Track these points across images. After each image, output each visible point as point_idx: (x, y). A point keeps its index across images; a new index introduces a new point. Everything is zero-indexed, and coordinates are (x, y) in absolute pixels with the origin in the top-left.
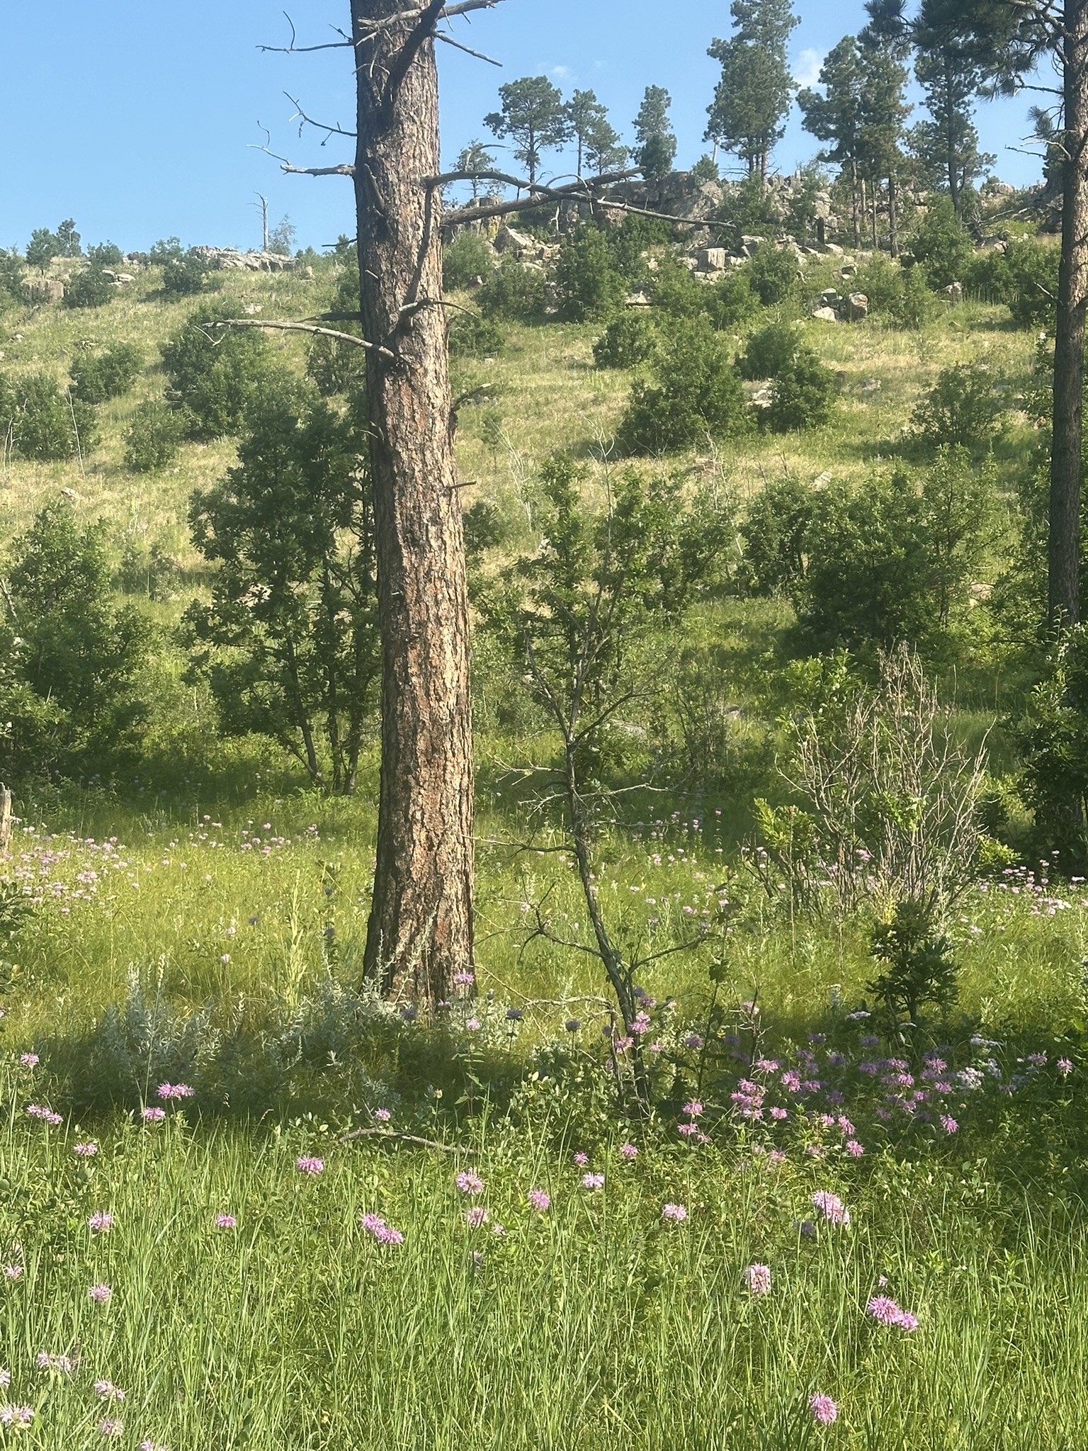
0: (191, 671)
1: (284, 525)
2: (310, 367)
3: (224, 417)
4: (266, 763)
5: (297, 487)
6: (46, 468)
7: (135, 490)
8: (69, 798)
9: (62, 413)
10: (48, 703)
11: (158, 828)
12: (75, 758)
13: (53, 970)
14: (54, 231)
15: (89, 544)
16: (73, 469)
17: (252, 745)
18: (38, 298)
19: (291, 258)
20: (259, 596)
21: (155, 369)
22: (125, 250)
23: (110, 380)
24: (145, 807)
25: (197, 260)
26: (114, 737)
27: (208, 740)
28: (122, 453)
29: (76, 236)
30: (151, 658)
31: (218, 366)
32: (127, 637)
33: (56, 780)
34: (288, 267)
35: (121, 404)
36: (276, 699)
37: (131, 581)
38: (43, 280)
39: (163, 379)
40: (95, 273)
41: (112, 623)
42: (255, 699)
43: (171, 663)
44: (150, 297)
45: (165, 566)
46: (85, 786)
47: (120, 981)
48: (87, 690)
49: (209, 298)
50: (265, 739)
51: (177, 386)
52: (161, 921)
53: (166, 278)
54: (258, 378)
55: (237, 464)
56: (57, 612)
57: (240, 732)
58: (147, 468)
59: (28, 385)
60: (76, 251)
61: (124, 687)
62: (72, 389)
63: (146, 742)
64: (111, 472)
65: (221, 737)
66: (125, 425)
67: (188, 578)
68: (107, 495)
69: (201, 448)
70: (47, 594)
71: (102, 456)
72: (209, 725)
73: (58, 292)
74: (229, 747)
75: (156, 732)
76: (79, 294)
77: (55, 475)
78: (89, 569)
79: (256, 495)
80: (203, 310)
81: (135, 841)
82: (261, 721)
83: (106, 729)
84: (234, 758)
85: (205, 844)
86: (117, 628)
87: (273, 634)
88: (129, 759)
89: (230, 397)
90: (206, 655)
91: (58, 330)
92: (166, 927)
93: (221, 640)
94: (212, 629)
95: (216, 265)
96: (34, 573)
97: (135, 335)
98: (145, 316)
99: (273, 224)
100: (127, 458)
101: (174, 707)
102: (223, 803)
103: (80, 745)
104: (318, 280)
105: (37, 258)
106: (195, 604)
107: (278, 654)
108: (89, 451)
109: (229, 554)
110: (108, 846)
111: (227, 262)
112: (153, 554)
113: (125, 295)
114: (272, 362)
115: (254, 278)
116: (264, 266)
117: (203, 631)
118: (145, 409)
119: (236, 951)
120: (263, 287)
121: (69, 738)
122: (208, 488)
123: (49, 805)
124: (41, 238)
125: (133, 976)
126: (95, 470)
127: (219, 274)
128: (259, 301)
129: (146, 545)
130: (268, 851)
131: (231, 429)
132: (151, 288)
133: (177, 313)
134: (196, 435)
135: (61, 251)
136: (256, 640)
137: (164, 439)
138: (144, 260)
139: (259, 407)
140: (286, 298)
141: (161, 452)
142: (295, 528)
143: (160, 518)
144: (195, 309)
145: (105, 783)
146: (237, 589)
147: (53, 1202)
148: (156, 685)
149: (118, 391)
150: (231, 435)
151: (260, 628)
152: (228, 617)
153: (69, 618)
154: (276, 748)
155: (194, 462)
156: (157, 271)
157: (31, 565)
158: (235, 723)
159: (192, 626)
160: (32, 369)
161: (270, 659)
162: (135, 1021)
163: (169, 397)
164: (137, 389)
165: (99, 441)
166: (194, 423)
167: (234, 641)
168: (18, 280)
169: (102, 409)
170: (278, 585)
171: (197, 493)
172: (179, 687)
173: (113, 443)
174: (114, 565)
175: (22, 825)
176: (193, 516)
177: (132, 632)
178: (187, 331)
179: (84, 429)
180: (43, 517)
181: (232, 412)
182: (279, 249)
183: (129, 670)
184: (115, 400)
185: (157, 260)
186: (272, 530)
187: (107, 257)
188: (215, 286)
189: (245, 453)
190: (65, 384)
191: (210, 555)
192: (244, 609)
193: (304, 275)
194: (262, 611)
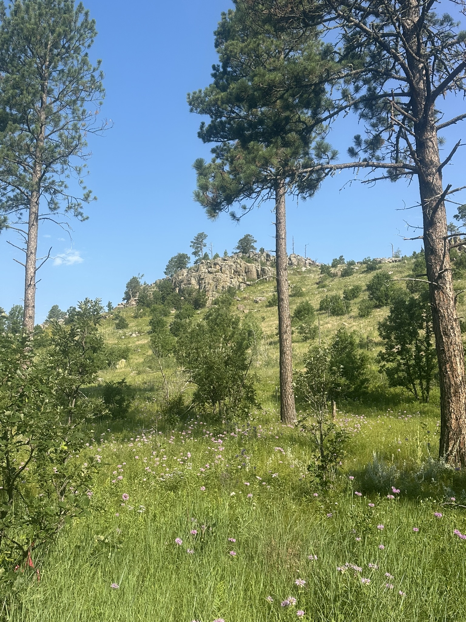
0: (381, 370)
1: (404, 330)
2: (407, 286)
3: (384, 301)
4: (403, 394)
5: (407, 319)
6: (338, 318)
7: (361, 322)
8: (350, 404)
9: (342, 303)
10: (344, 379)
11: (374, 412)
12: (351, 393)
13: (352, 451)
14: (338, 259)
15: (351, 337)
16: (346, 317)
17: (398, 389)
18: (335, 275)
19: (400, 258)
20: (398, 349)
21: (365, 290)
22: (356, 261)
23: (354, 294)
24: (370, 407)
25: (375, 262)
26: (361, 387)
27: (386, 388)
28: (358, 313)
29: (343, 259)
30: (369, 366)
31: (382, 288)
32: (362, 361)
33: (346, 399)
34: (399, 261)
35: (357, 300)
36: (405, 377)
37: (362, 345)
38: (336, 271)
39: (367, 293)
40: (349, 268)
41: (358, 357)
42: (399, 377)
43: (374, 368)
44: (363, 272)
45: (371, 341)
46: (354, 401)
47: (371, 455)
48: (353, 375)
49: (379, 271)
50: (402, 387)
51: (371, 294)
52: (379, 438)
53: (367, 267)
54: (394, 290)
55: (390, 314)
56: (344, 355)
57: (395, 386)
58: (364, 316)
59: (333, 297)
60: (344, 263)
61: (363, 374)
62: (344, 297)
63: (369, 388)
64: (355, 318)
65: (390, 387)
66: (358, 305)
67: (377, 344)
68: (354, 324)
69: (378, 310)
70: (341, 350)
71: (352, 314)
72: (386, 384)
73: (339, 273)
74: (392, 389)
75: (371, 386)
76: (345, 273)
77: (341, 319)
78: (351, 343)
79: (395, 322)
80: (377, 274)
81: (368, 416)
82: (400, 382)
83: (359, 386)
84: (393, 393)
85: (388, 417)
86: (360, 359)
87: (402, 359)
88: (365, 393)
89: (386, 296)
90: (384, 365)
91: (340, 283)
92: (380, 440)
93: (387, 361)
94: (386, 358)
95: (380, 262)
96: (338, 345)
97: (360, 282)
98: (362, 277)
99: (395, 251)
100: (359, 314)
101: (376, 379)
102: (391, 405)
103: (352, 389)
104: (408, 264)
105: (334, 266)
106: (381, 352)
107: (404, 364)
108: (349, 312)
109: (389, 338)
110: (362, 417)
111: (383, 262)
112: (367, 338)
113: (357, 272)
114: (397, 286)
115: (390, 265)
116: (393, 261)
117: (383, 359)
118: (363, 301)
119: (400, 447)
120: (393, 267)
121: (348, 388)
122: (382, 320)
123: (345, 405)
124: (335, 260)
125: (375, 454)
126: (351, 317)
127: (381, 265)
128: (392, 271)
129: (365, 336)
130: (406, 419)
131: (386, 304)
132: (363, 270)
133: (371, 276)
134: (377, 307)
135: (340, 263)
136: (398, 361)
137: (368, 308)
138: (361, 263)
139: (394, 298)
140: (400, 269)
141: (368, 312)
142: (407, 331)
143: (369, 329)
144: (375, 274)
145: (359, 400)
146: (392, 347)
147: (365, 520)
148: (370, 373)
149: (356, 297)
150: (386, 306)
151: (399, 358)
152: (390, 355)
153: (347, 356)
154: (405, 389)
155: (377, 314)
156: (364, 266)
157: (337, 343)
158: (393, 384)
159: (380, 358)
160: (334, 293)
161: (402, 366)
162: (376, 467)
163: (369, 297)
164: (361, 296)
165: (351, 310)
166: (376, 304)
167: (392, 361)
168: (329, 271)
169: (352, 302)
170: (403, 346)
171: (379, 322)
172: (377, 374)
173: (355, 310)
174: (357, 341)
175: (339, 411)
176: (379, 329)
177: (364, 359)
178: (373, 280)
179: (347, 307)
180: (339, 331)
181: (386, 300)
182: (397, 257)
183: (363, 370)
184: (355, 299)
185: (364, 263)
186: (400, 331)
187: (352, 263)
188: (380, 268)
189: (392, 312)
190: (342, 296)
191: (384, 339)
192: (394, 352)
193: (404, 263)
194: (399, 353)
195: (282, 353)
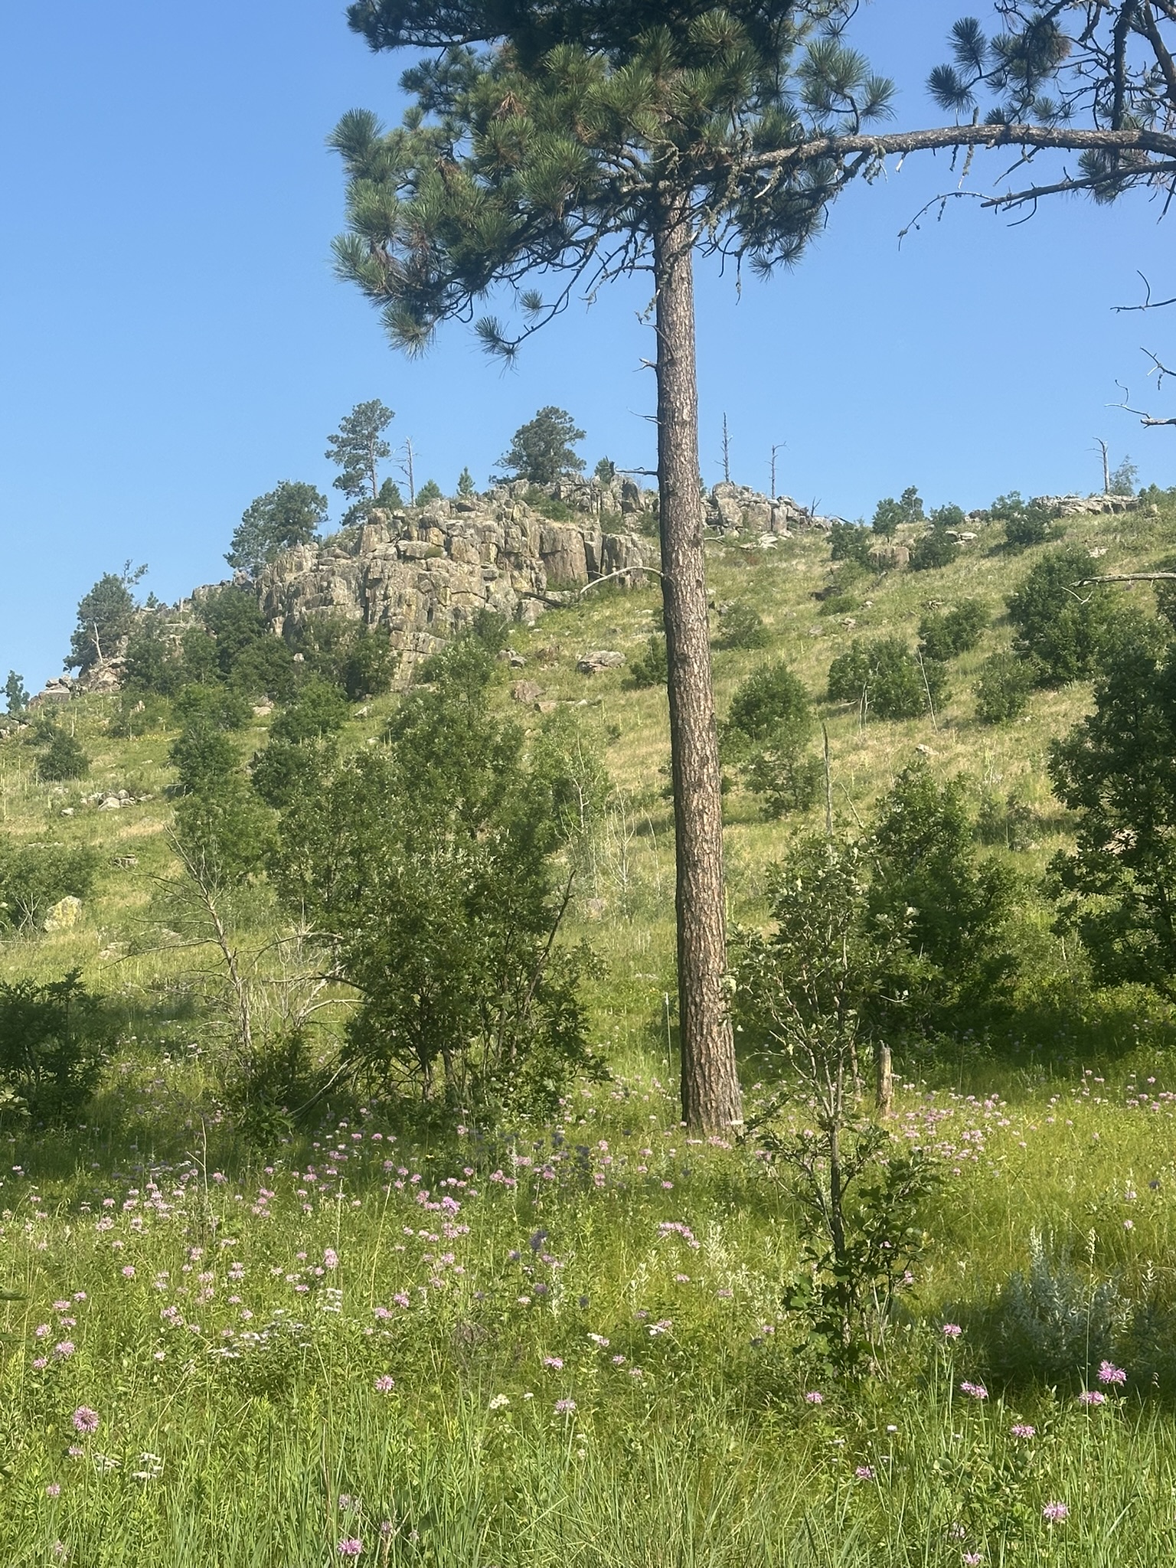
0: (1060, 922)
1: (1150, 769)
2: (1161, 604)
3: (1073, 660)
4: (1143, 1013)
5: (1159, 730)
6: (900, 727)
7: (987, 741)
8: (945, 1054)
9: (914, 672)
10: (921, 960)
11: (1037, 1083)
12: (947, 1013)
13: (950, 1233)
14: (897, 500)
15: (950, 800)
16: (927, 724)
17: (1127, 996)
18: (885, 564)
19: (1134, 497)
20: (1126, 842)
21: (1001, 621)
22: (966, 510)
23: (958, 636)
24: (1021, 1062)
25: (1039, 512)
26: (985, 991)
27: (1080, 990)
28: (973, 706)
29: (919, 502)
30: (1015, 908)
31: (1065, 613)
32: (991, 889)
33: (930, 1036)
34: (1131, 507)
35: (970, 659)
36: (1151, 948)
37: (989, 832)
38: (889, 547)
39: (1010, 631)
40: (939, 535)
41: (976, 877)
42: (1128, 948)
43: (1037, 914)
44: (993, 552)
45: (1023, 815)
46: (960, 1041)
47: (1022, 1248)
48: (955, 945)
49: (1052, 547)
50: (1140, 988)
51: (1024, 636)
52: (1053, 1181)
53: (1008, 532)
54: (1110, 620)
55: (1093, 711)
56: (922, 869)
57: (1115, 982)
58: (998, 719)
59: (880, 648)
60: (919, 516)
61: (992, 940)
62: (921, 649)
63: (1017, 994)
64: (963, 726)
65: (1095, 989)
66: (974, 678)
67: (1048, 826)
68: (960, 748)
69: (1052, 695)
70: (910, 852)
71: (953, 711)
72: (1080, 975)
73: (904, 557)
74: (1103, 997)
75: (1026, 984)
76: (924, 556)
77: (909, 733)
78: (950, 825)
79: (1115, 741)
80: (1046, 559)
81: (1015, 1097)
82: (1136, 971)
83: (977, 984)
84: (1109, 1009)
85: (1086, 1100)
86: (981, 882)
87: (1140, 880)
88: (1001, 1013)
89: (1079, 642)
90: (1074, 905)
91: (905, 593)
92: (1059, 1189)
93: (1086, 890)
94: (1079, 879)
95: (1058, 513)
96: (898, 831)
97: (980, 590)
98: (989, 571)
99: (1113, 467)
100: (979, 711)
101: (1042, 958)
102: (1101, 1057)
103: (952, 1000)
104: (1164, 517)
105: (883, 527)
106: (1060, 854)
107: (1148, 900)
108: (940, 706)
109: (1091, 801)
110: (989, 1103)
111: (1069, 510)
112: (1010, 803)
113: (968, 553)
114: (1121, 604)
115: (1096, 521)
116: (1106, 509)
117: (1070, 881)
118: (994, 662)
119: (1136, 1214)
120: (1106, 530)
121: (940, 994)
122: (1063, 734)
123: (926, 1060)
124: (886, 507)
125: (1036, 1241)
126: (947, 725)
127: (1061, 522)
128: (1104, 545)
129: (1002, 795)
130: (1157, 1106)
131: (1082, 674)
132: (993, 543)
133: (1021, 565)
134: (1046, 683)
135: (905, 518)
136: (1126, 887)
137: (1014, 689)
138: (985, 517)
139: (1112, 650)
140: (1131, 538)
141: (1012, 703)
142: (1160, 772)
143: (1015, 768)
144: (1038, 559)
145: (979, 1037)
146: (1102, 836)
147: (998, 1486)
148: (1022, 936)
149: (966, 646)
150: (1082, 679)
151: (1128, 875)
152: (1094, 865)
153: (935, 873)
154: (1152, 996)
155: (1045, 710)
156: (998, 526)
157: (894, 825)
158: (1109, 973)
159: (1057, 877)
160: (882, 633)
161: (1142, 906)
162: (1040, 1289)
163: (1017, 648)
164: (985, 643)
165: (949, 697)
166: (1043, 671)
167: (1103, 890)
168: (866, 549)
169: (951, 665)
170: (1145, 829)
171: (1055, 742)
172: (1047, 937)
173: (964, 697)
174: (973, 817)
175: (902, 1082)
176: (1053, 767)
177: (996, 885)
178: (1032, 581)
179: (934, 687)
180: (904, 777)
181: (1082, 657)
182: (1120, 490)
183: (995, 923)
184: (964, 655)
185: (997, 515)
186: (1134, 775)
187: (949, 518)
188: (1058, 534)
189: (1102, 701)
190: (914, 643)
191: (1073, 805)
192: (1109, 857)
193: (1150, 514)
194: (1130, 858)
195: (685, 863)
